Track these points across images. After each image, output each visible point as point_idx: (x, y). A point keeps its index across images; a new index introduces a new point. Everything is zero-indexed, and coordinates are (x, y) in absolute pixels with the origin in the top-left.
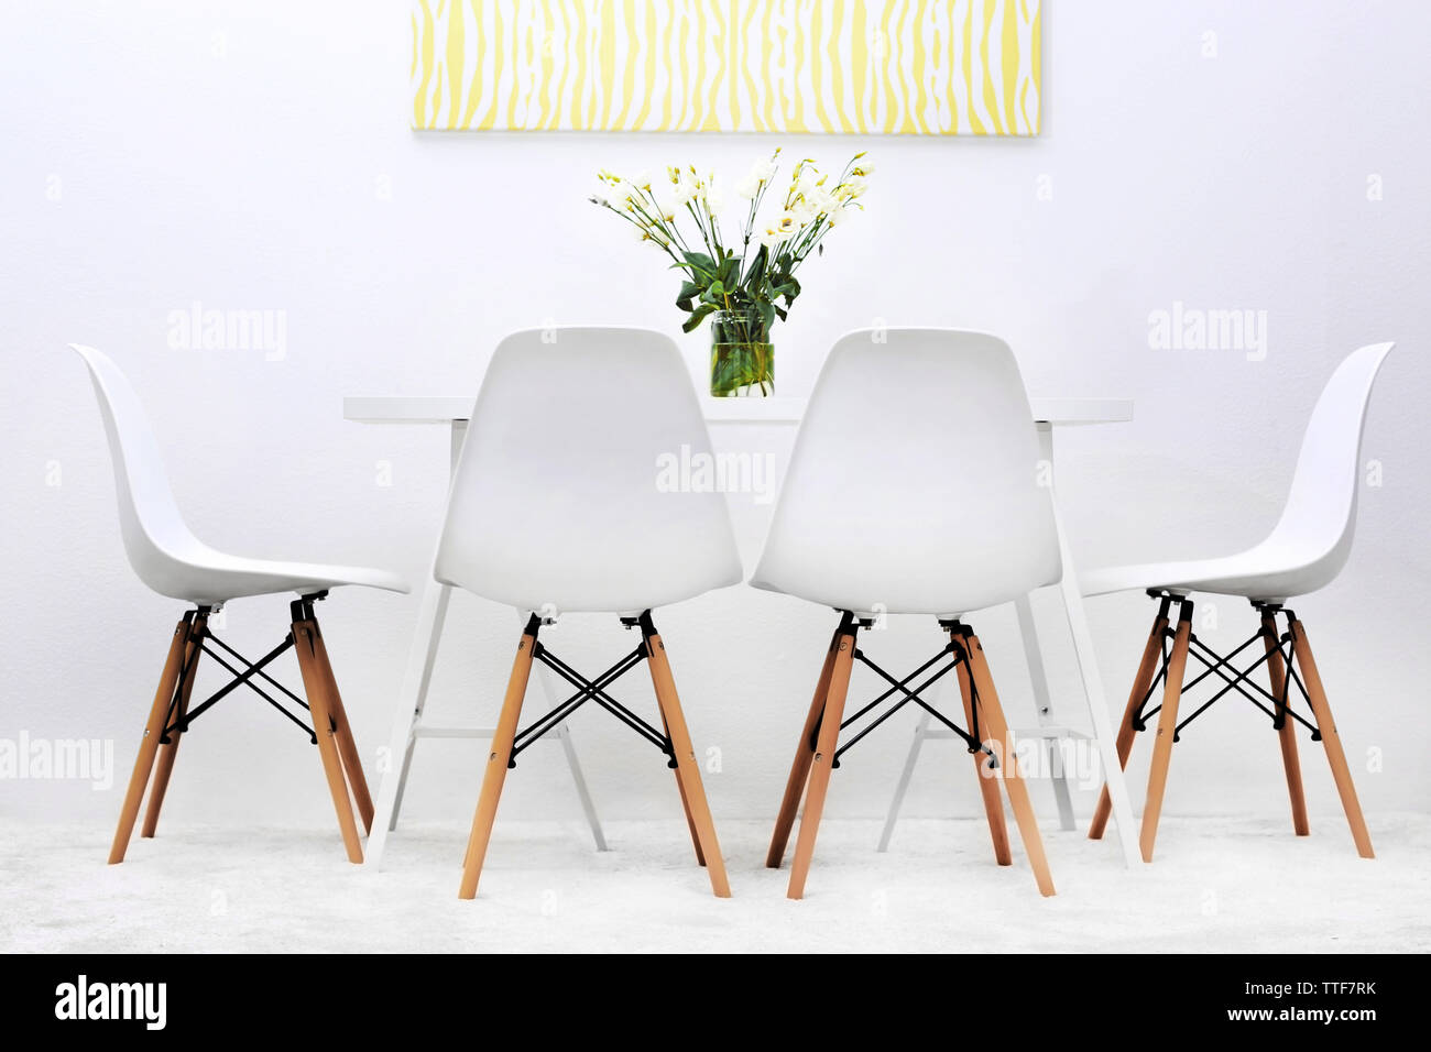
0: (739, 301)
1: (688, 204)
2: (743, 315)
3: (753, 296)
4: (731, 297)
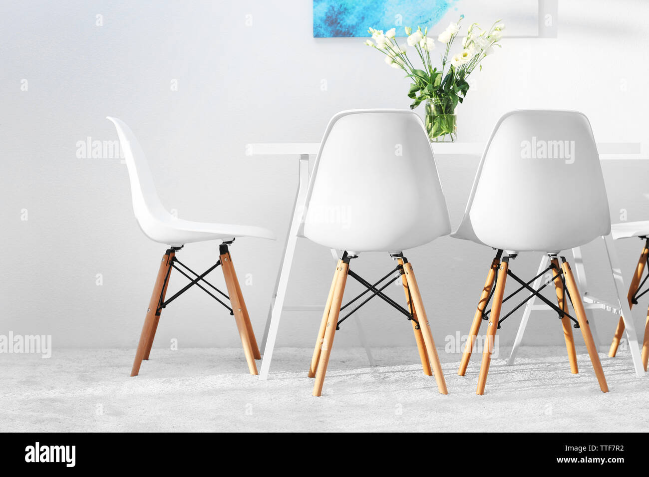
1: (415, 46)
3: (447, 91)
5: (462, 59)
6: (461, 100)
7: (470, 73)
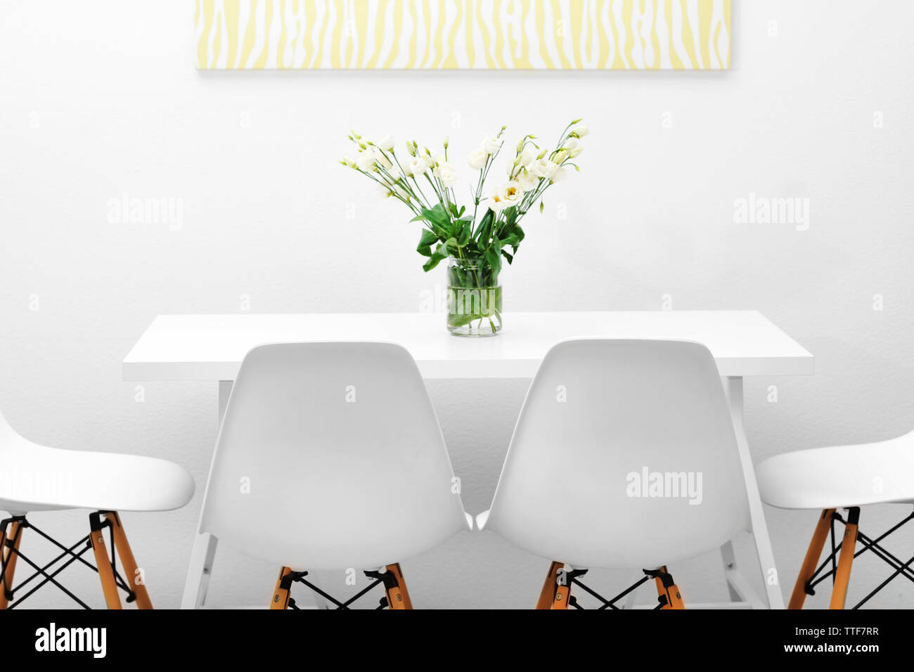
0: (471, 252)
1: (426, 174)
2: (474, 263)
3: (483, 247)
4: (464, 249)
5: (506, 198)
6: (510, 259)
7: (524, 213)
